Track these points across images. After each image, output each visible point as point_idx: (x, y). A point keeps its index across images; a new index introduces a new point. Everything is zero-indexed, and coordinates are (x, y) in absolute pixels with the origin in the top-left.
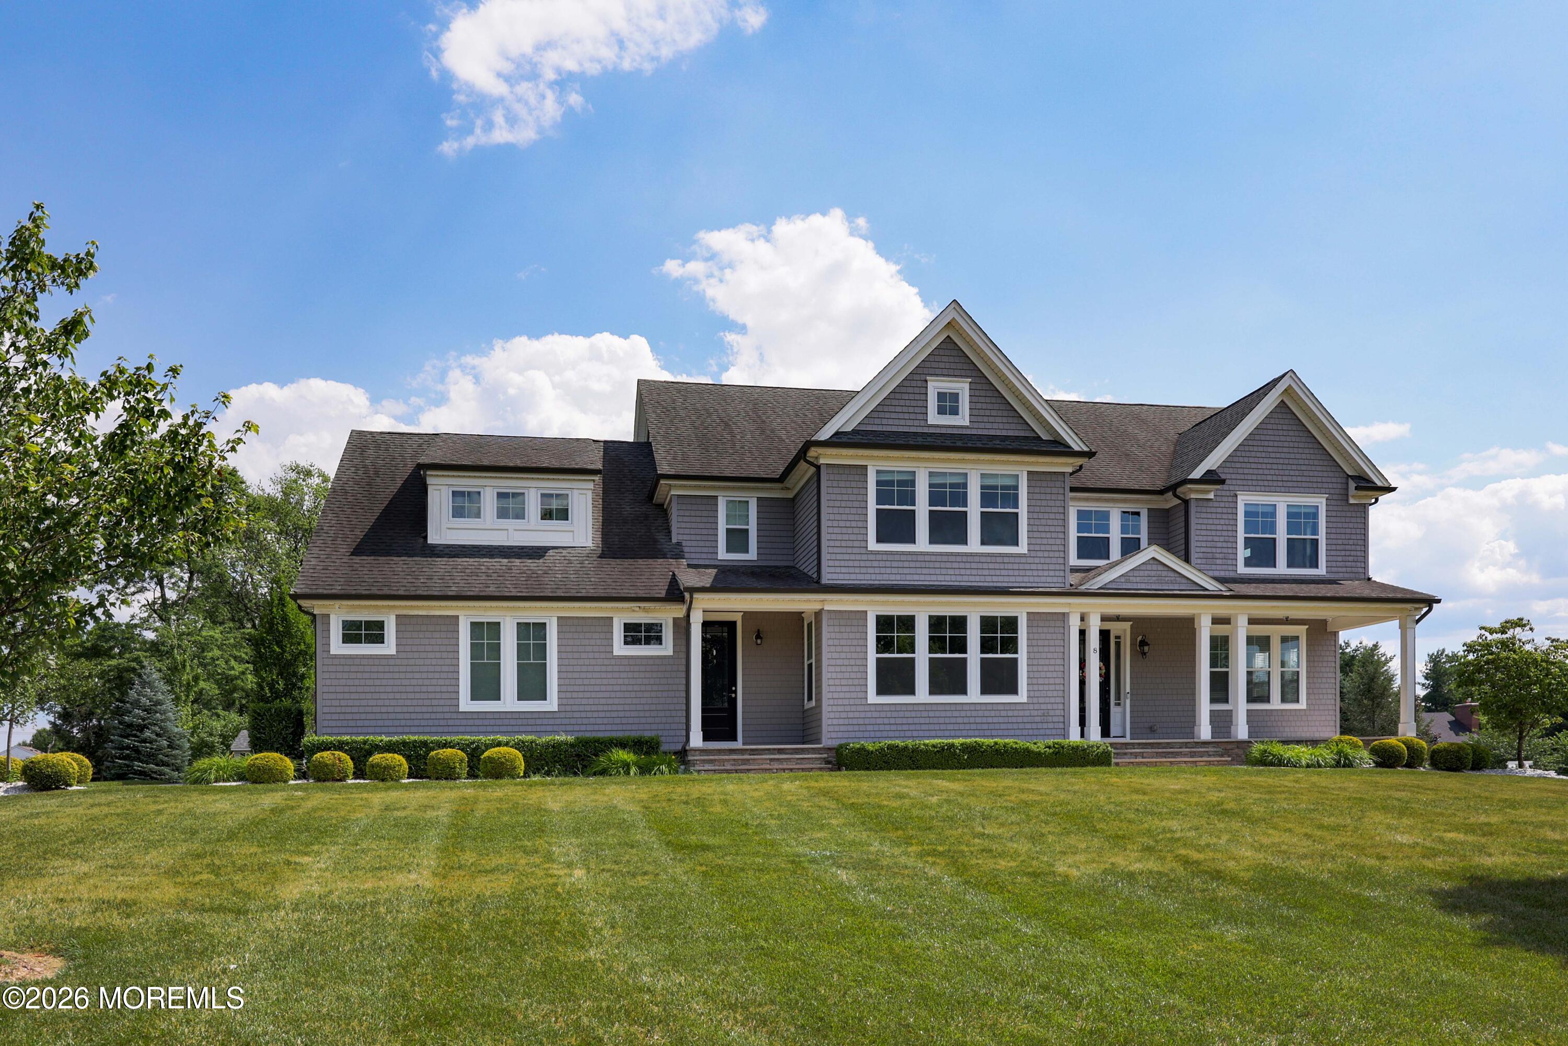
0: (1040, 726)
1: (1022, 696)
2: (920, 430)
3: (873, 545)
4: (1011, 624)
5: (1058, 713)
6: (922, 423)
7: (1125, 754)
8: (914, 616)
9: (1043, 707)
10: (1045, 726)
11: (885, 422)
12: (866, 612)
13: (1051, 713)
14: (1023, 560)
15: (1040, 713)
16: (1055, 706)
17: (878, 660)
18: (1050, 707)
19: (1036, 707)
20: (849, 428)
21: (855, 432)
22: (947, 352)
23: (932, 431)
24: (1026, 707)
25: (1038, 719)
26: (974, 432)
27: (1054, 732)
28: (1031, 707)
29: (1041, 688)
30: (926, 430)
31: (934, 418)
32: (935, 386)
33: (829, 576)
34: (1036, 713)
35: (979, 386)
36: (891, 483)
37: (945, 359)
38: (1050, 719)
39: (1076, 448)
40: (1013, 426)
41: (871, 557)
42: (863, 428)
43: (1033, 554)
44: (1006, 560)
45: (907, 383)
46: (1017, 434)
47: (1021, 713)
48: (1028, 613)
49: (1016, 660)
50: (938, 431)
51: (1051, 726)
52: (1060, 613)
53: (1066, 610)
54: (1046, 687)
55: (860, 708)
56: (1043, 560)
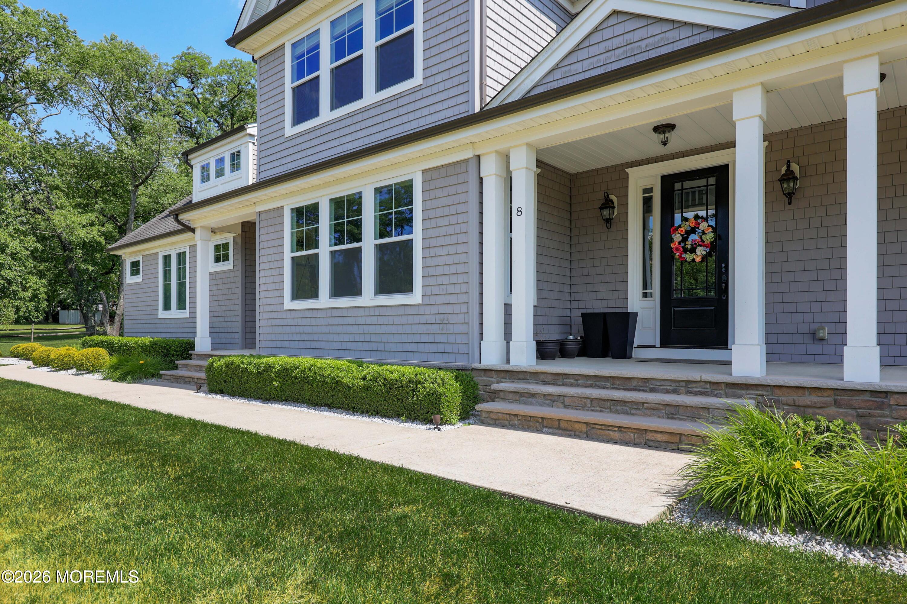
0: (438, 338)
1: (417, 295)
3: (289, 130)
4: (405, 190)
5: (461, 318)
7: (533, 395)
8: (318, 204)
9: (443, 309)
10: (444, 338)
12: (282, 207)
13: (453, 318)
14: (419, 95)
15: (437, 318)
16: (457, 308)
18: (450, 309)
19: (435, 310)
24: (422, 310)
25: (435, 328)
27: (455, 348)
28: (428, 310)
29: (440, 280)
34: (432, 319)
36: (302, 54)
38: (451, 328)
41: (289, 145)
43: (431, 81)
44: (401, 102)
47: (416, 320)
48: (423, 172)
49: (411, 241)
51: (452, 338)
52: (466, 161)
53: (468, 154)
54: (446, 280)
55: (277, 315)
56: (441, 87)
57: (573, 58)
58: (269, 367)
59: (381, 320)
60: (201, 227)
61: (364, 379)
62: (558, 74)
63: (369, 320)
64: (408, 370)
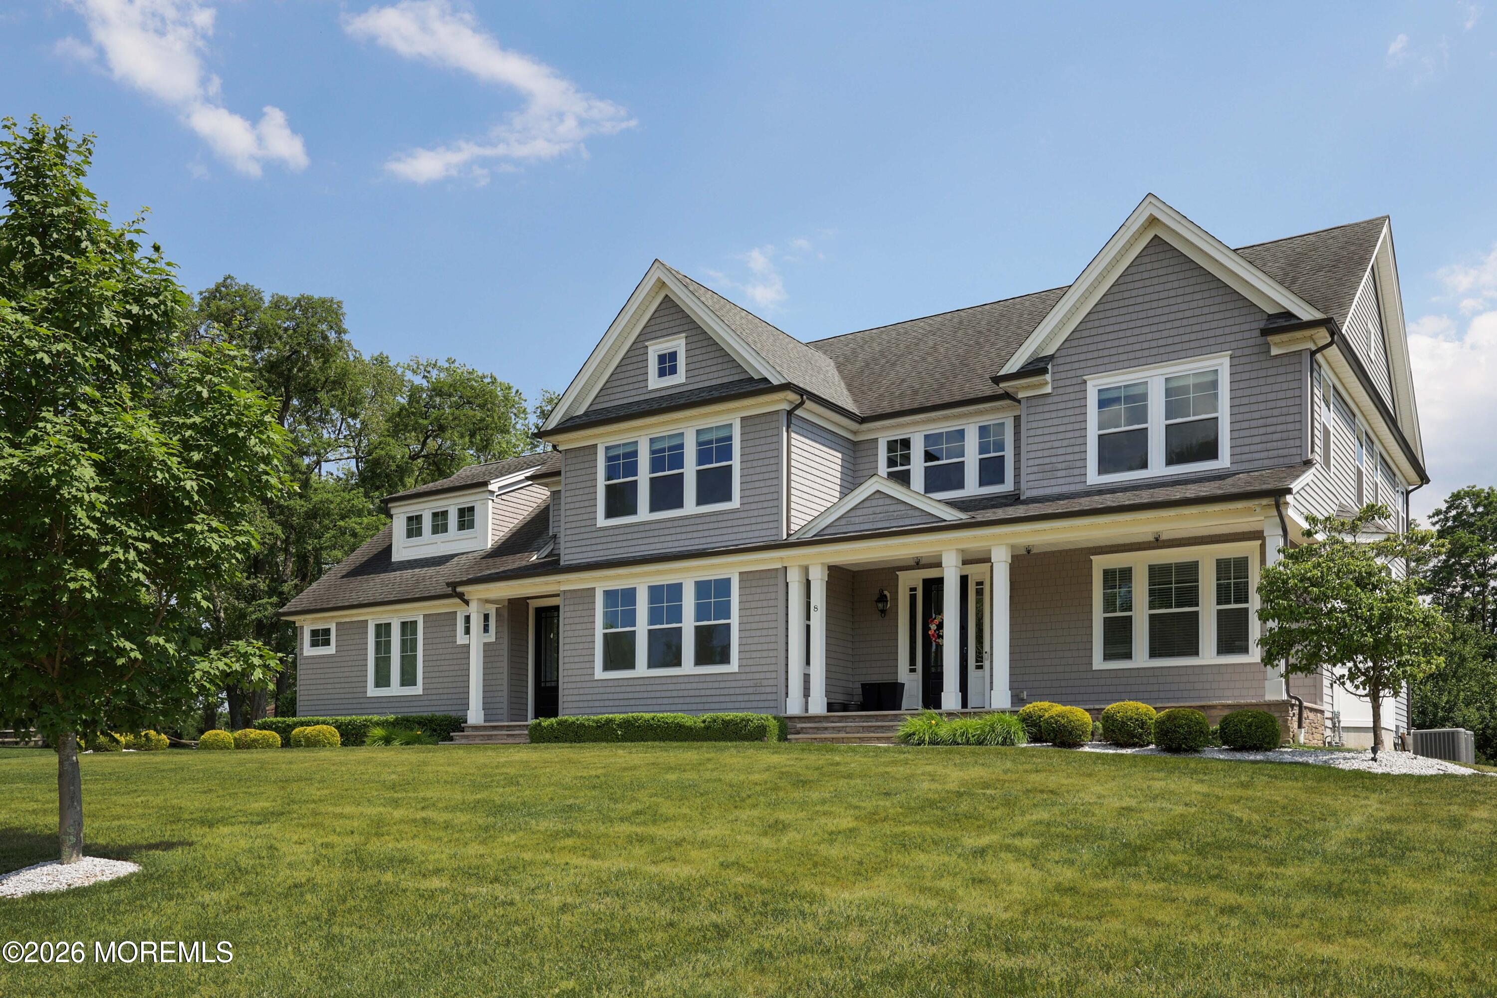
0: (752, 698)
1: (734, 666)
2: (642, 398)
3: (602, 521)
4: (724, 586)
5: (771, 682)
6: (644, 390)
7: (826, 729)
8: (635, 589)
9: (757, 676)
10: (757, 697)
11: (613, 397)
12: (594, 589)
13: (765, 683)
14: (737, 515)
15: (751, 683)
16: (768, 675)
17: (605, 635)
18: (762, 676)
19: (750, 676)
20: (581, 411)
21: (586, 413)
22: (667, 312)
23: (653, 395)
24: (738, 677)
25: (750, 690)
26: (690, 387)
27: (766, 704)
28: (743, 677)
29: (754, 655)
30: (647, 397)
31: (655, 382)
32: (655, 349)
33: (567, 557)
34: (747, 683)
35: (695, 339)
36: (617, 457)
37: (665, 319)
38: (763, 690)
39: (775, 382)
40: (727, 372)
41: (601, 534)
42: (595, 407)
43: (747, 507)
44: (720, 518)
45: (630, 354)
46: (731, 379)
47: (734, 684)
48: (740, 573)
49: (729, 625)
50: (658, 394)
51: (764, 697)
52: (777, 570)
53: (779, 565)
54: (758, 655)
55: (589, 685)
56: (756, 513)
57: (852, 514)
58: (609, 721)
59: (700, 686)
60: (479, 599)
61: (704, 722)
62: (843, 522)
63: (688, 686)
64: (740, 715)
